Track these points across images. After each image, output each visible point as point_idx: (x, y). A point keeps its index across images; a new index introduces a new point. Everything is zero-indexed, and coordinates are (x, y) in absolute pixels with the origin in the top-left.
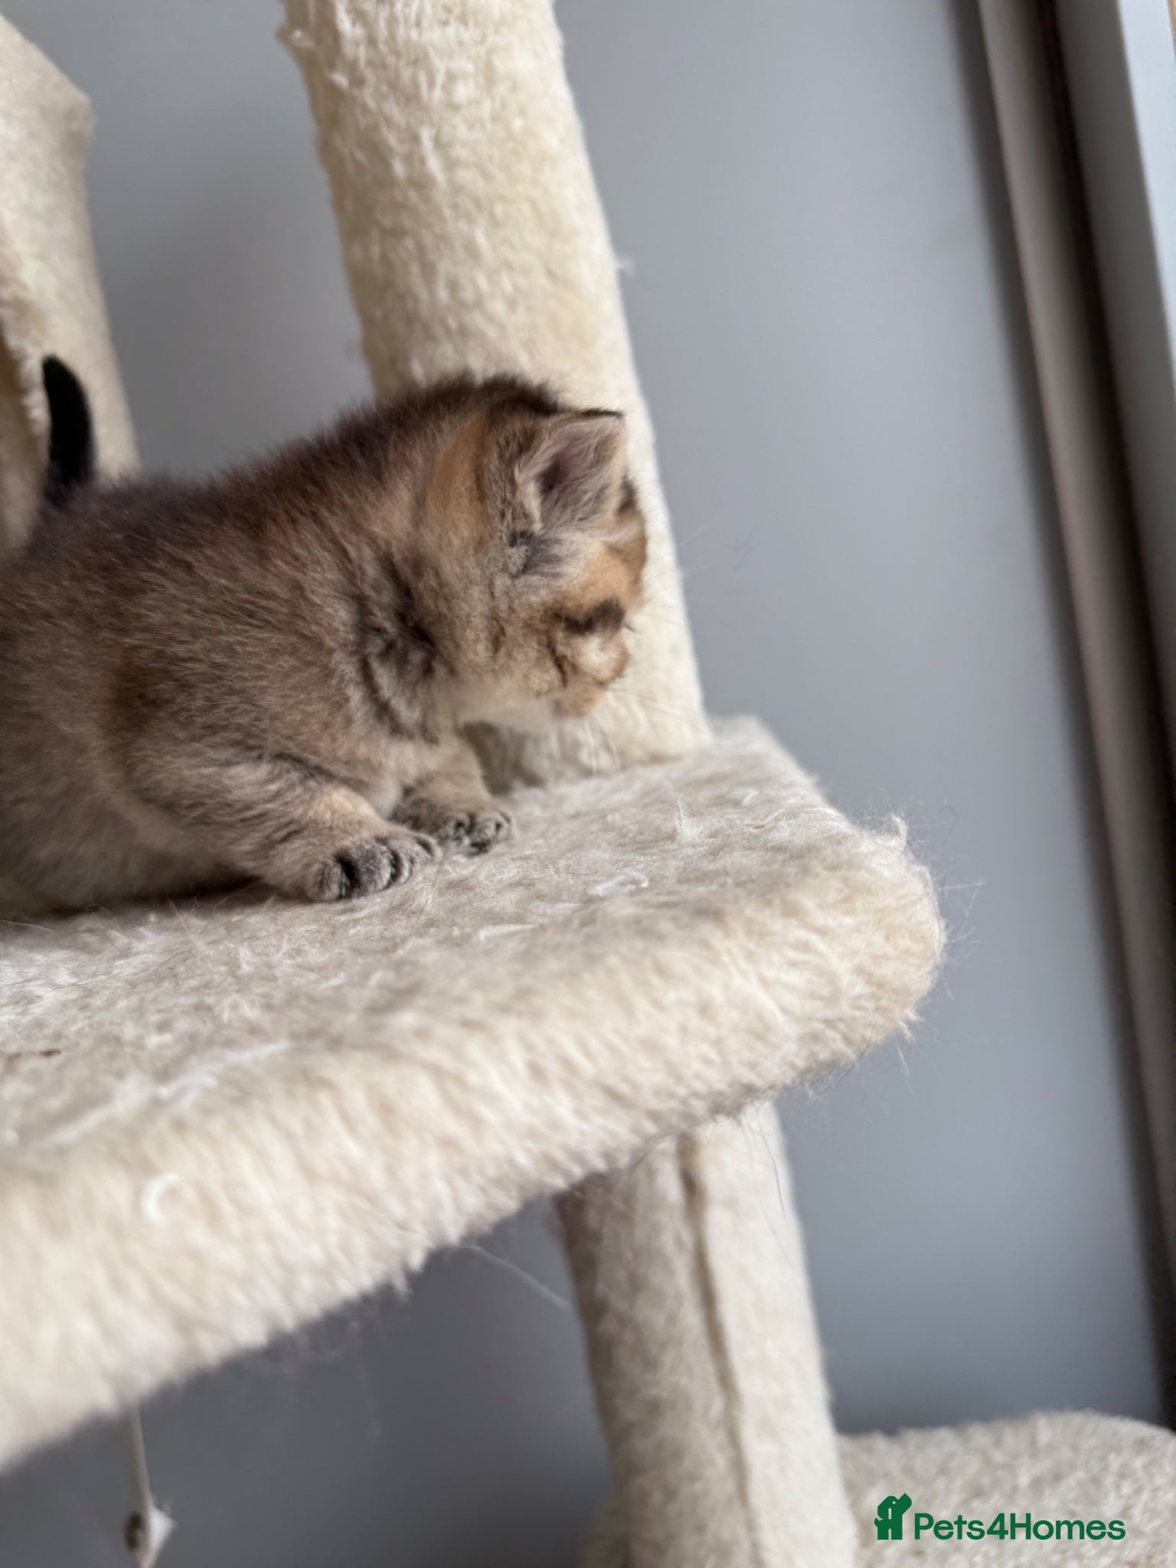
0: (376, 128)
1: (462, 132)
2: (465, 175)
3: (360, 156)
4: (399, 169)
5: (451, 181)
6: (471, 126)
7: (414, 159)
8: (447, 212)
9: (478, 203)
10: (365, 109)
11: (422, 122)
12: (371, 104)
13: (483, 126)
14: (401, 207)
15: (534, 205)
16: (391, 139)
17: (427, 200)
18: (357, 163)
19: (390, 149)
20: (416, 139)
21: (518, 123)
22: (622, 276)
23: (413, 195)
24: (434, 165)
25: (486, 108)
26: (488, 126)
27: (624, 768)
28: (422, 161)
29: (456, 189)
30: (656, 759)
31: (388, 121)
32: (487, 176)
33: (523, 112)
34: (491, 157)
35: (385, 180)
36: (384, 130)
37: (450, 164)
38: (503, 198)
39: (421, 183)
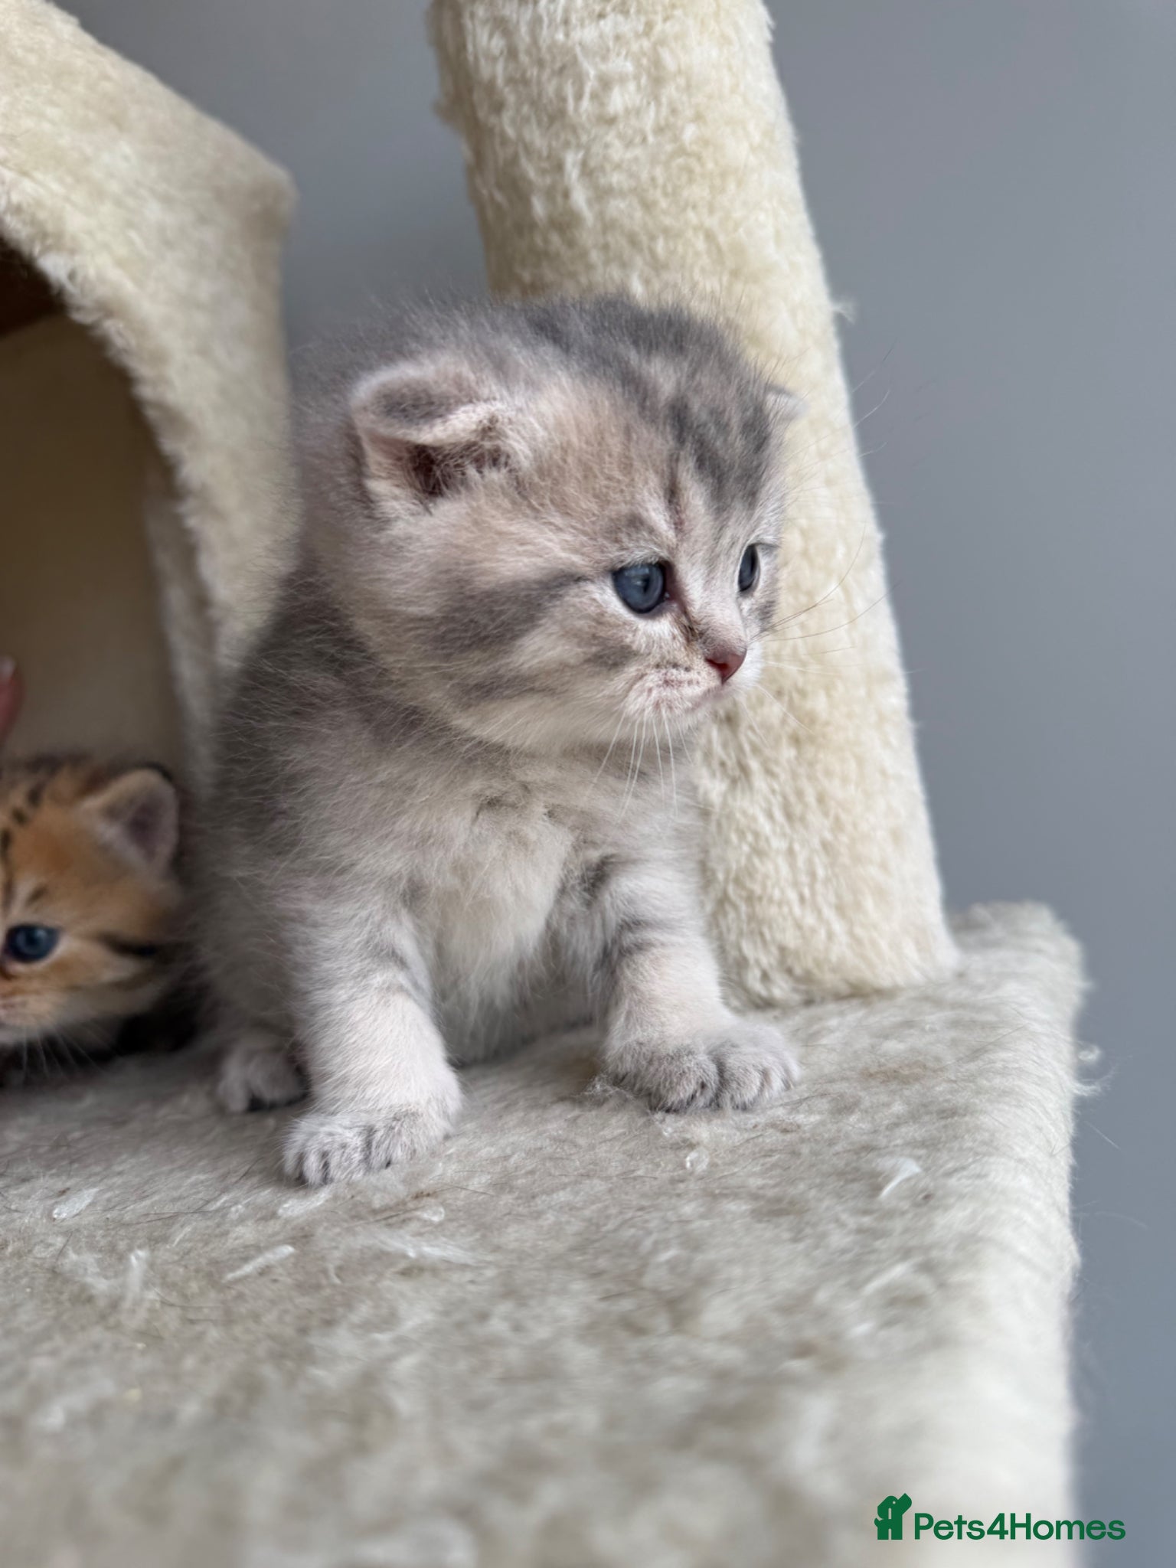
0: (514, 160)
1: (617, 152)
2: (617, 207)
3: (499, 197)
4: (539, 208)
5: (600, 215)
6: (629, 144)
7: (559, 193)
8: (595, 256)
9: (633, 241)
10: (505, 141)
11: (567, 145)
12: (510, 132)
13: (644, 140)
14: (543, 255)
15: (710, 236)
16: (530, 171)
17: (571, 243)
18: (498, 207)
19: (530, 183)
20: (559, 167)
21: (690, 133)
22: (840, 320)
23: (555, 239)
24: (580, 198)
25: (649, 121)
26: (651, 139)
27: (809, 1002)
28: (566, 195)
29: (608, 226)
30: (859, 993)
31: (528, 150)
32: (648, 206)
33: (699, 118)
34: (653, 179)
35: (525, 226)
36: (523, 161)
37: (601, 194)
38: (666, 232)
39: (565, 223)
